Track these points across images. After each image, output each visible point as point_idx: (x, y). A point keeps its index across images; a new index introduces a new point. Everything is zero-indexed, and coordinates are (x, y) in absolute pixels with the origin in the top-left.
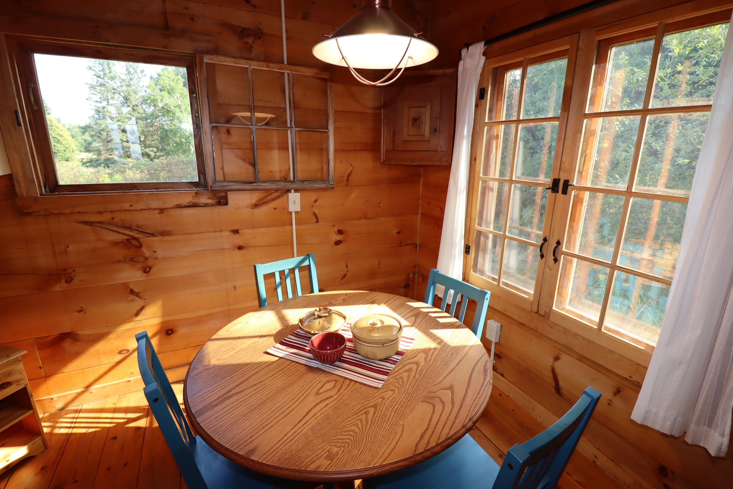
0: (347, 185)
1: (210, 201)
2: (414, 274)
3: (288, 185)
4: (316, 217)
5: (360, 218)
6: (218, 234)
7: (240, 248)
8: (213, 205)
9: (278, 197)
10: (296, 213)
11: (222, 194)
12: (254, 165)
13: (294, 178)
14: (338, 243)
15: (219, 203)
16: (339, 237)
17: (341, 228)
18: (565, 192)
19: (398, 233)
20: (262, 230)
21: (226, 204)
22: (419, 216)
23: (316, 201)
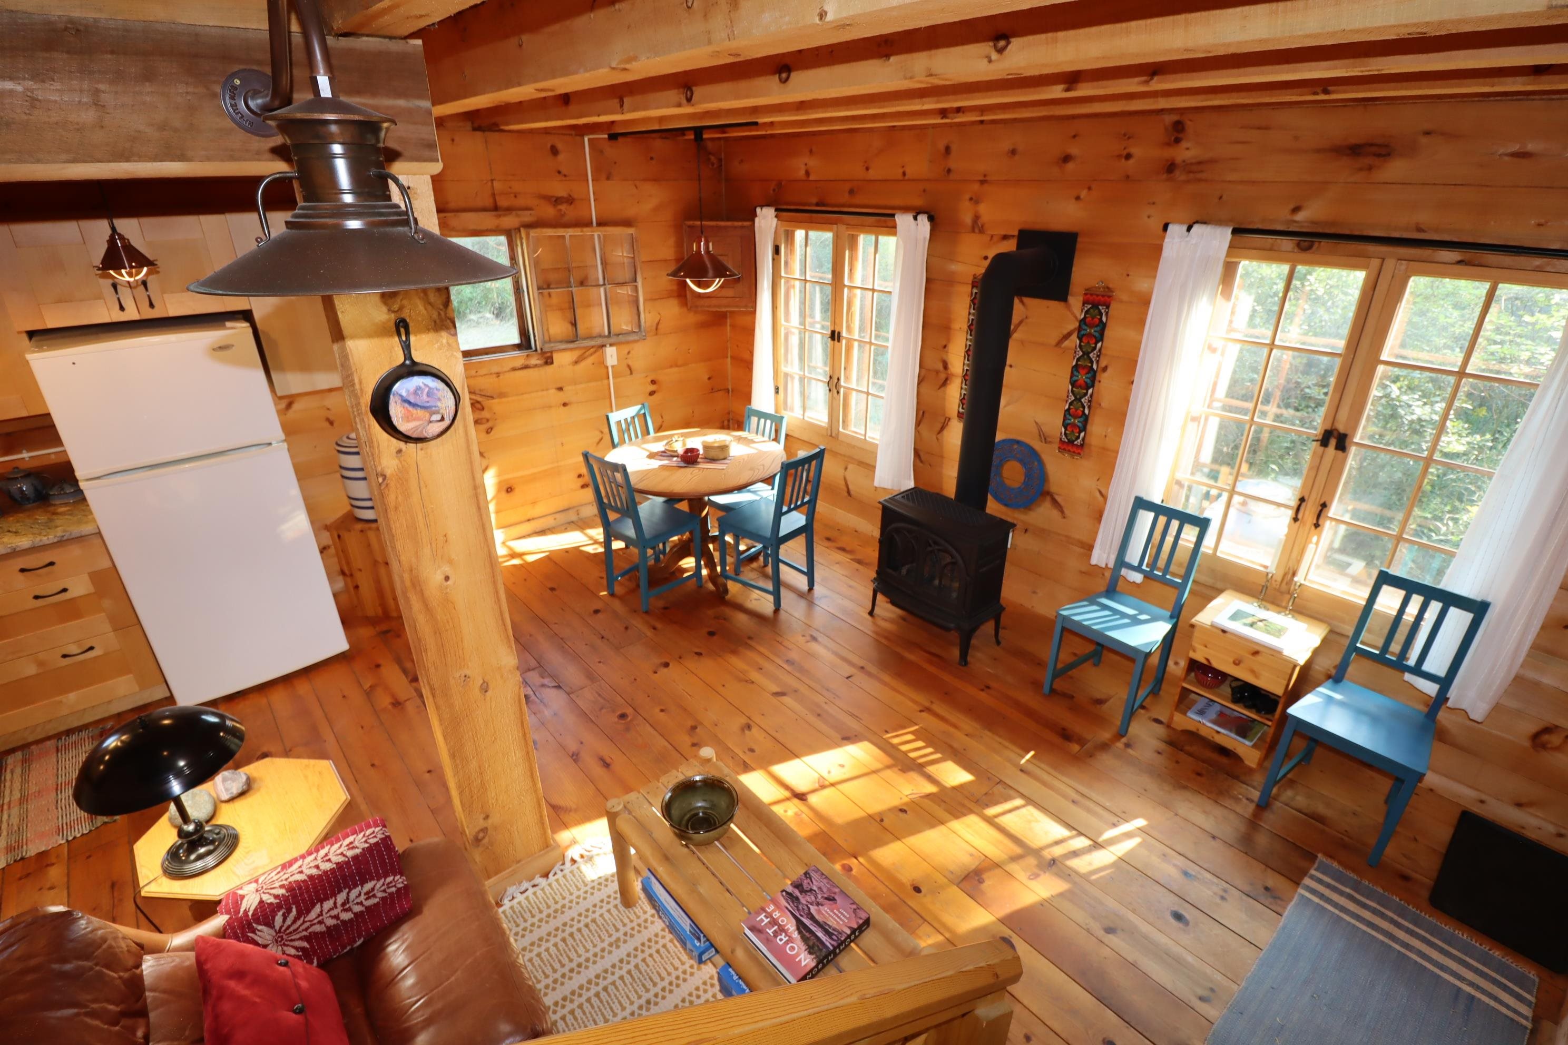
0: (656, 334)
1: (539, 362)
2: (729, 421)
3: (604, 341)
4: (630, 369)
5: (671, 366)
6: (545, 392)
7: (565, 405)
8: (541, 366)
9: (595, 352)
10: (613, 367)
11: (549, 354)
12: (574, 324)
13: (609, 332)
14: (652, 393)
15: (546, 363)
16: (653, 388)
17: (653, 377)
18: (839, 341)
19: (709, 379)
20: (583, 386)
21: (552, 363)
22: (729, 359)
23: (629, 353)
